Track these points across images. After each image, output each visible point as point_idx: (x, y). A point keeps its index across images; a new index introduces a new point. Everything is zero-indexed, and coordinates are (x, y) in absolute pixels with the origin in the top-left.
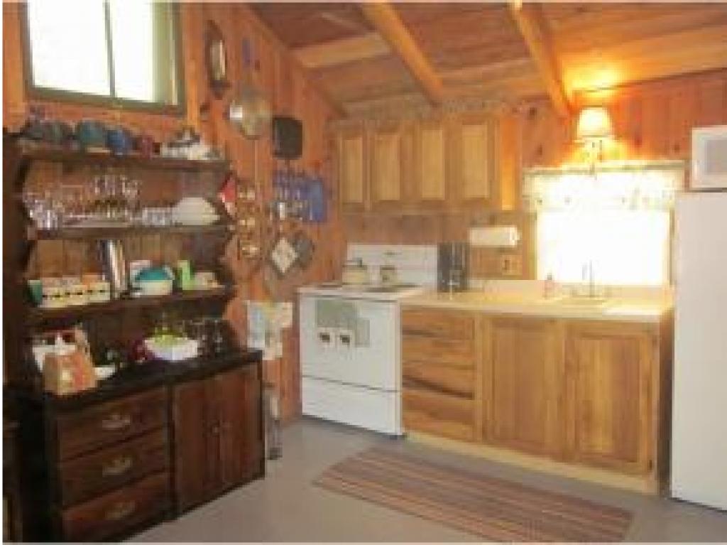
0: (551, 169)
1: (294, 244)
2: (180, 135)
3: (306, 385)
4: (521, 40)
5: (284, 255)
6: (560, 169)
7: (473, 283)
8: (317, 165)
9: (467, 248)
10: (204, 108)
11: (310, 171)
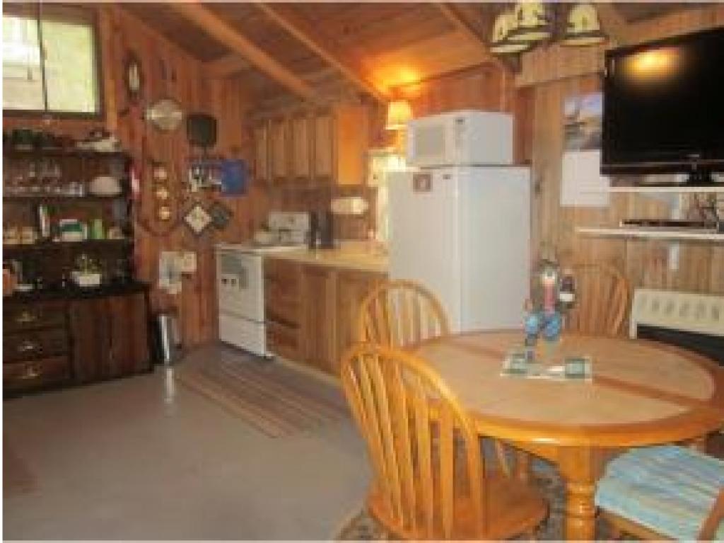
0: (382, 151)
1: (209, 211)
2: (92, 133)
3: (223, 318)
4: (314, 55)
5: (198, 219)
6: (386, 151)
7: (336, 242)
8: (235, 150)
9: (330, 216)
10: (123, 113)
11: (229, 156)
